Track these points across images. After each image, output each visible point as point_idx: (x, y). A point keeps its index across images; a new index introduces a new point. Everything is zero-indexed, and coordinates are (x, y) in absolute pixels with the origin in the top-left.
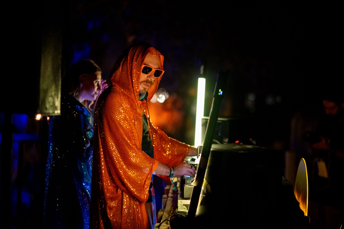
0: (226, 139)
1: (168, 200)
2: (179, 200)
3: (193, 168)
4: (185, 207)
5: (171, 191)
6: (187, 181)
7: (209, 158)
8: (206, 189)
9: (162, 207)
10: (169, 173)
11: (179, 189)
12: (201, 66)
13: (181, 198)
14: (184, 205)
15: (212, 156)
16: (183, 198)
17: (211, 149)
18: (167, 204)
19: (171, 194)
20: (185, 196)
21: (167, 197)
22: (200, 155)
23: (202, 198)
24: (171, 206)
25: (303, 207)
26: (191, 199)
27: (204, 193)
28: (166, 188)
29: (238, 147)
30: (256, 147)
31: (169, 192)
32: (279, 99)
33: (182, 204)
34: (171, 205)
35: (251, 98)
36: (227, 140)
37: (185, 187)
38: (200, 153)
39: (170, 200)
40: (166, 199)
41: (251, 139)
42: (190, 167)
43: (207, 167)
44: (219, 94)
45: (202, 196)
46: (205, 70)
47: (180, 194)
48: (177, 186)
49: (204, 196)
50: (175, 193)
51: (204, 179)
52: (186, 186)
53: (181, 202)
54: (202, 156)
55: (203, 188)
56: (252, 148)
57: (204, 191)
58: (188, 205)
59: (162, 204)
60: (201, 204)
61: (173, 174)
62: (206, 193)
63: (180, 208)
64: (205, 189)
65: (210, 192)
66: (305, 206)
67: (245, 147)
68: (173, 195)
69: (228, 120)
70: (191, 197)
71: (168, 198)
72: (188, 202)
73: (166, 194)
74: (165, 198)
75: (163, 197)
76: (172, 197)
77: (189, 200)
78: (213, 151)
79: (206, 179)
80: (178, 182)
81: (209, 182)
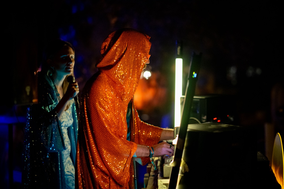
0: (204, 116)
1: (149, 178)
2: (159, 179)
3: (172, 148)
4: (165, 186)
5: (152, 170)
6: (167, 161)
7: (186, 139)
8: (184, 169)
9: (144, 186)
10: (148, 154)
11: (159, 168)
12: (177, 47)
13: (161, 178)
14: (164, 184)
15: (188, 137)
16: (163, 177)
17: (188, 130)
18: (148, 183)
19: (153, 172)
20: (165, 176)
21: (148, 176)
22: (178, 135)
23: (180, 177)
24: (152, 185)
25: (281, 180)
26: (170, 178)
27: (182, 173)
28: (148, 167)
29: (213, 127)
30: (231, 126)
31: (150, 171)
32: (258, 71)
33: (162, 184)
34: (153, 183)
35: (233, 71)
36: (205, 118)
37: (164, 167)
38: (176, 134)
39: (151, 179)
40: (148, 178)
41: (228, 116)
42: (169, 147)
43: (184, 148)
44: (193, 77)
45: (180, 175)
46: (181, 50)
47: (160, 174)
48: (157, 165)
49: (183, 175)
50: (156, 172)
51: (182, 159)
52: (166, 166)
53: (161, 181)
54: (179, 137)
55: (181, 168)
56: (227, 126)
57: (182, 171)
58: (168, 184)
59: (144, 183)
60: (180, 184)
61: (152, 155)
62: (184, 172)
63: (161, 187)
64: (182, 168)
65: (188, 171)
66: (282, 179)
67: (220, 126)
68: (154, 173)
69: (206, 98)
70: (170, 176)
71: (150, 177)
72: (168, 181)
73: (148, 173)
74: (146, 177)
75: (145, 176)
76: (153, 176)
77: (169, 179)
78: (189, 132)
79: (183, 159)
80: (158, 161)
81: (187, 162)
